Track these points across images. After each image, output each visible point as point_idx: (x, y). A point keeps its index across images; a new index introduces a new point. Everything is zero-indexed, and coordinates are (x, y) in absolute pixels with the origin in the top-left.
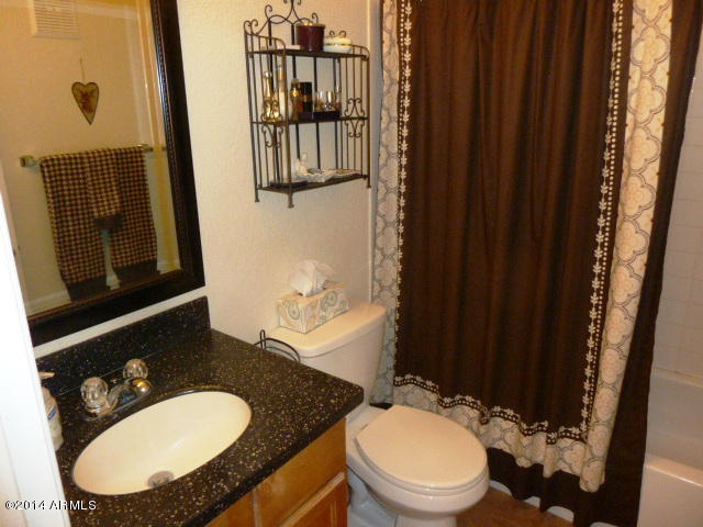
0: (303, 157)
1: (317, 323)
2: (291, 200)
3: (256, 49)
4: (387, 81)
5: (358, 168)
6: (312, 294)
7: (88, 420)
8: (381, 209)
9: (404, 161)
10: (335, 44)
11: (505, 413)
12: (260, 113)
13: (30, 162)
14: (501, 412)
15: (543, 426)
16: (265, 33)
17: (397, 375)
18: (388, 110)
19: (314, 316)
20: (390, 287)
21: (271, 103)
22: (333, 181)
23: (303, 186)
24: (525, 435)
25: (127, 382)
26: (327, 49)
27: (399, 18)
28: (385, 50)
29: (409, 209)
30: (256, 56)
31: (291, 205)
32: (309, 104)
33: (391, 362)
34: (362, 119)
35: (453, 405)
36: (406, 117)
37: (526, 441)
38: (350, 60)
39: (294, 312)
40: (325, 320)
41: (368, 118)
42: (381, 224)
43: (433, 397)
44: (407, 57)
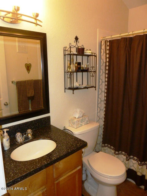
0: (78, 81)
1: (79, 126)
2: (73, 92)
3: (66, 54)
4: (102, 62)
5: (93, 85)
6: (79, 118)
7: (17, 143)
8: (100, 96)
9: (106, 83)
10: (88, 52)
11: (134, 158)
12: (67, 69)
13: (14, 82)
14: (133, 158)
15: (145, 163)
16: (69, 50)
17: (103, 144)
18: (102, 70)
19: (78, 124)
20: (102, 118)
21: (69, 67)
22: (85, 88)
23: (77, 88)
24: (140, 165)
25: (27, 134)
26: (85, 54)
27: (106, 46)
28: (102, 54)
29: (107, 97)
30: (66, 56)
31: (73, 93)
32: (80, 68)
33: (101, 140)
34: (94, 72)
35: (119, 154)
36: (107, 72)
37: (140, 167)
38: (92, 57)
39: (73, 122)
40: (82, 125)
41: (96, 72)
42: (100, 101)
43: (113, 151)
44: (108, 56)
